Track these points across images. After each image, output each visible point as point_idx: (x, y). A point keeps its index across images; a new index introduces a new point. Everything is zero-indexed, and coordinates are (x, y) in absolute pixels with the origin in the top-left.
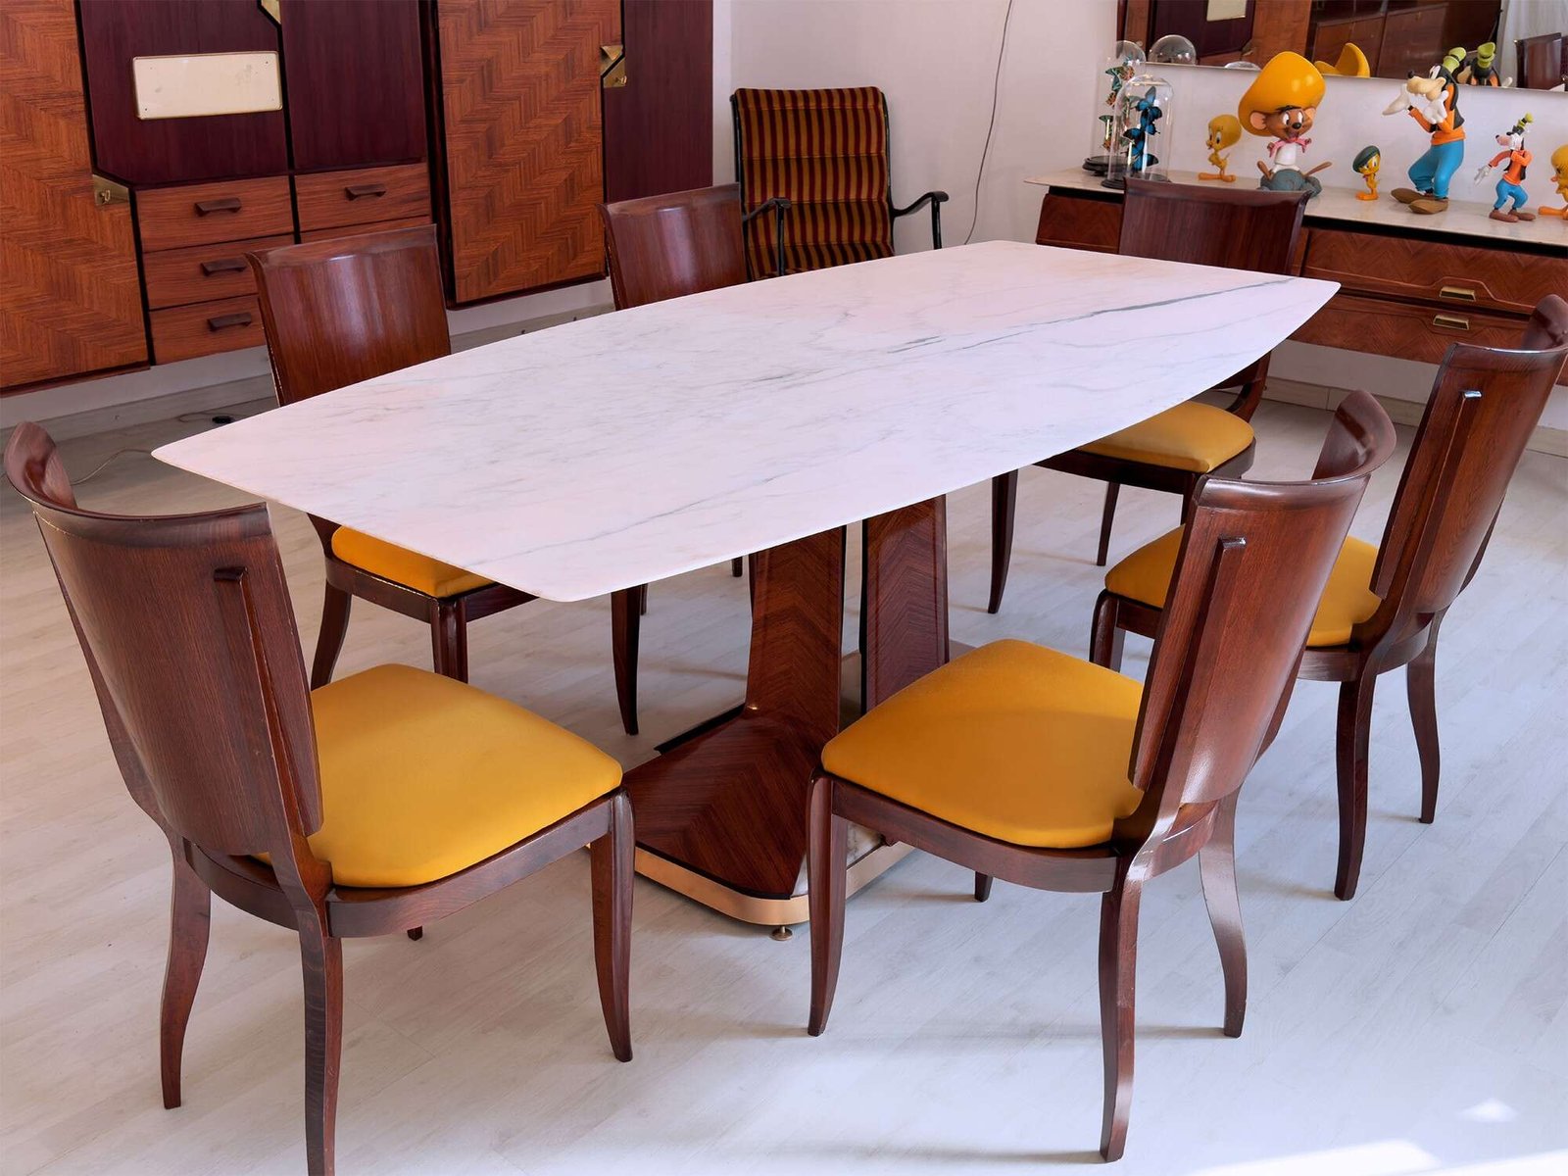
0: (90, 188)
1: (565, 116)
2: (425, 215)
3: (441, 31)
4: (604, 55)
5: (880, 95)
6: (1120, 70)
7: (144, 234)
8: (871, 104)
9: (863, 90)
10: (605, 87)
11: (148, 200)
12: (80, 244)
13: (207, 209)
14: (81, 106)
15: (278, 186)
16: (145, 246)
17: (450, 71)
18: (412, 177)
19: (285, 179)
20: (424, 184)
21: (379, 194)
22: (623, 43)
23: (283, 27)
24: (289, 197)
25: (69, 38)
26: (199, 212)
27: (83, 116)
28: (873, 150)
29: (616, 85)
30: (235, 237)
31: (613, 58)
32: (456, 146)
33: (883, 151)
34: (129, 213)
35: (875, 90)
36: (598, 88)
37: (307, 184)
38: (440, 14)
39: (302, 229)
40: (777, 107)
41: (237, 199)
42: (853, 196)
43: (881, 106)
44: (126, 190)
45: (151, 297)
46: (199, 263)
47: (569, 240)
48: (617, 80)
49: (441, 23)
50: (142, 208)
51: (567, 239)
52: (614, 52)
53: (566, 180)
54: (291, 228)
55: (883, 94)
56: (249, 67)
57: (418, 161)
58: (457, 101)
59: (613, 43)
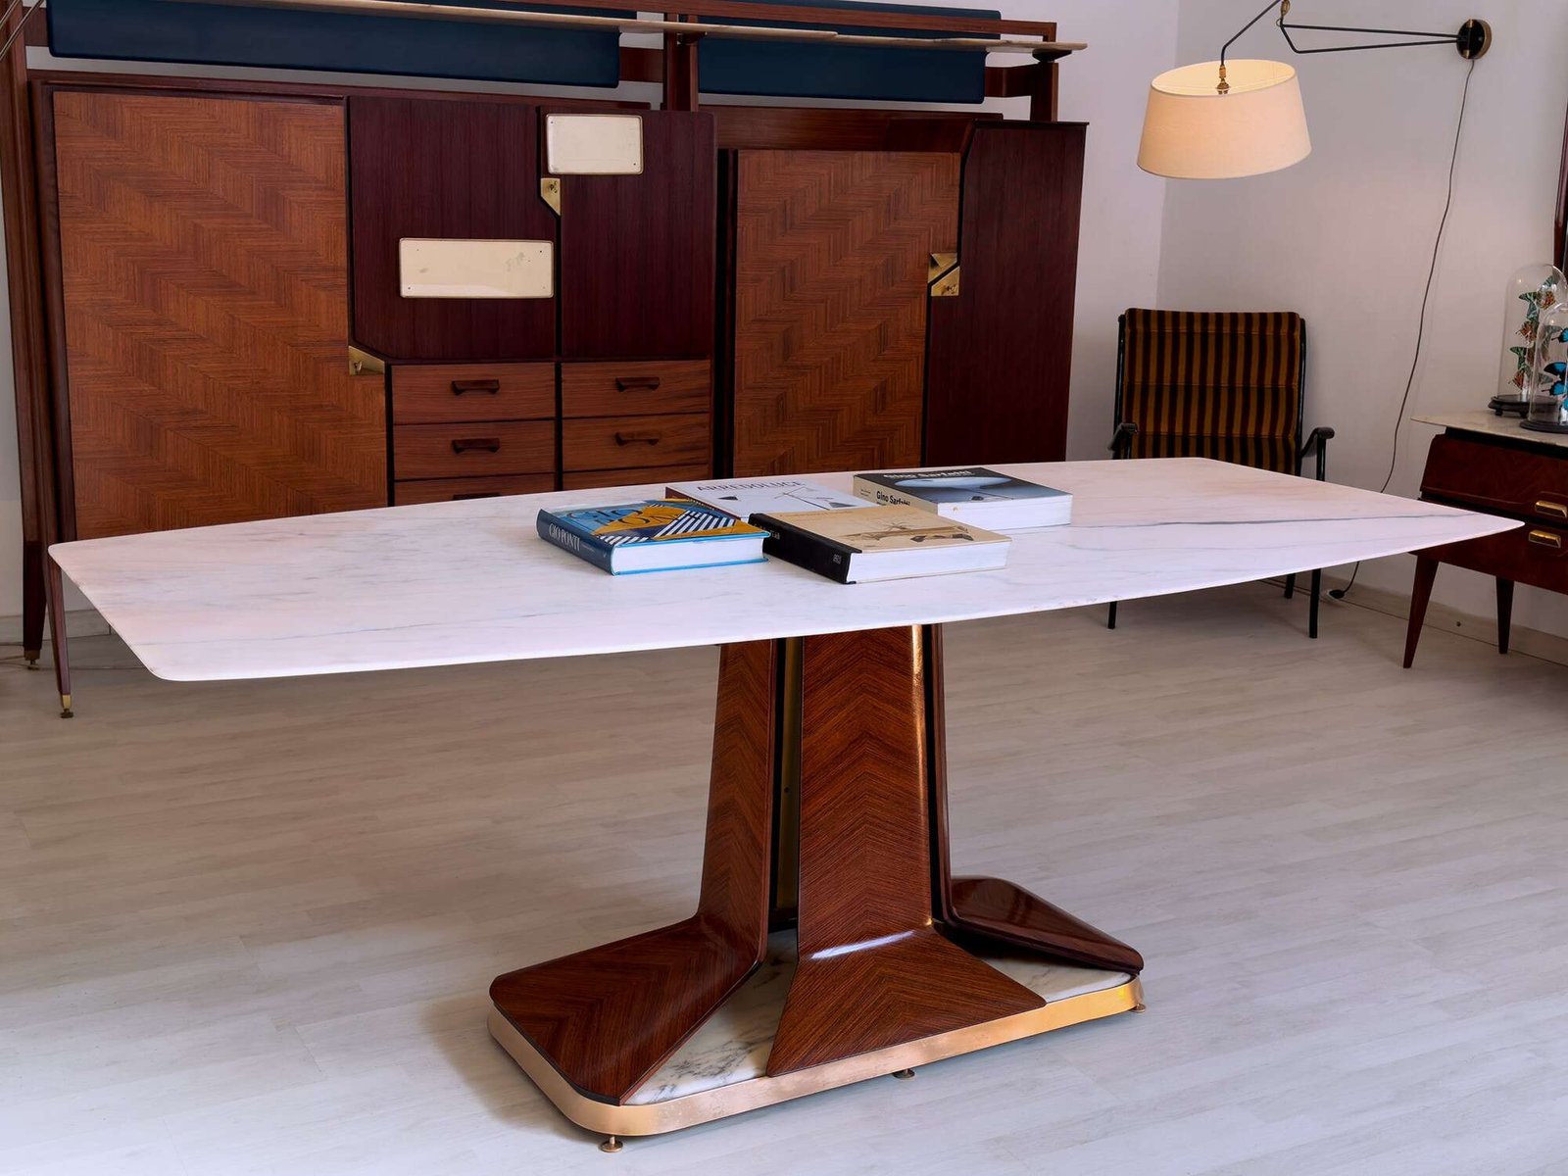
0: (345, 358)
1: (879, 322)
2: (705, 413)
3: (739, 230)
4: (934, 264)
5: (1298, 324)
6: (1537, 296)
7: (396, 407)
8: (1284, 331)
9: (1278, 316)
10: (933, 295)
11: (406, 376)
12: (329, 411)
13: (463, 388)
14: (343, 280)
15: (544, 371)
16: (396, 419)
17: (745, 269)
18: (694, 374)
19: (551, 366)
20: (706, 381)
21: (654, 387)
22: (959, 250)
23: (562, 219)
24: (553, 383)
25: (338, 216)
26: (457, 389)
27: (345, 290)
28: (1282, 381)
29: (948, 294)
30: (492, 417)
31: (944, 265)
32: (746, 345)
33: (1295, 384)
34: (383, 386)
35: (1292, 316)
36: (924, 297)
37: (573, 373)
38: (739, 214)
39: (564, 416)
40: (1168, 329)
41: (497, 381)
42: (1251, 430)
43: (1297, 334)
44: (382, 363)
45: (397, 467)
46: (451, 439)
47: (876, 452)
48: (948, 288)
49: (740, 223)
50: (396, 382)
51: (873, 449)
52: (945, 261)
53: (876, 389)
54: (553, 414)
55: (1303, 322)
56: (522, 255)
57: (701, 356)
58: (750, 299)
59: (946, 250)
